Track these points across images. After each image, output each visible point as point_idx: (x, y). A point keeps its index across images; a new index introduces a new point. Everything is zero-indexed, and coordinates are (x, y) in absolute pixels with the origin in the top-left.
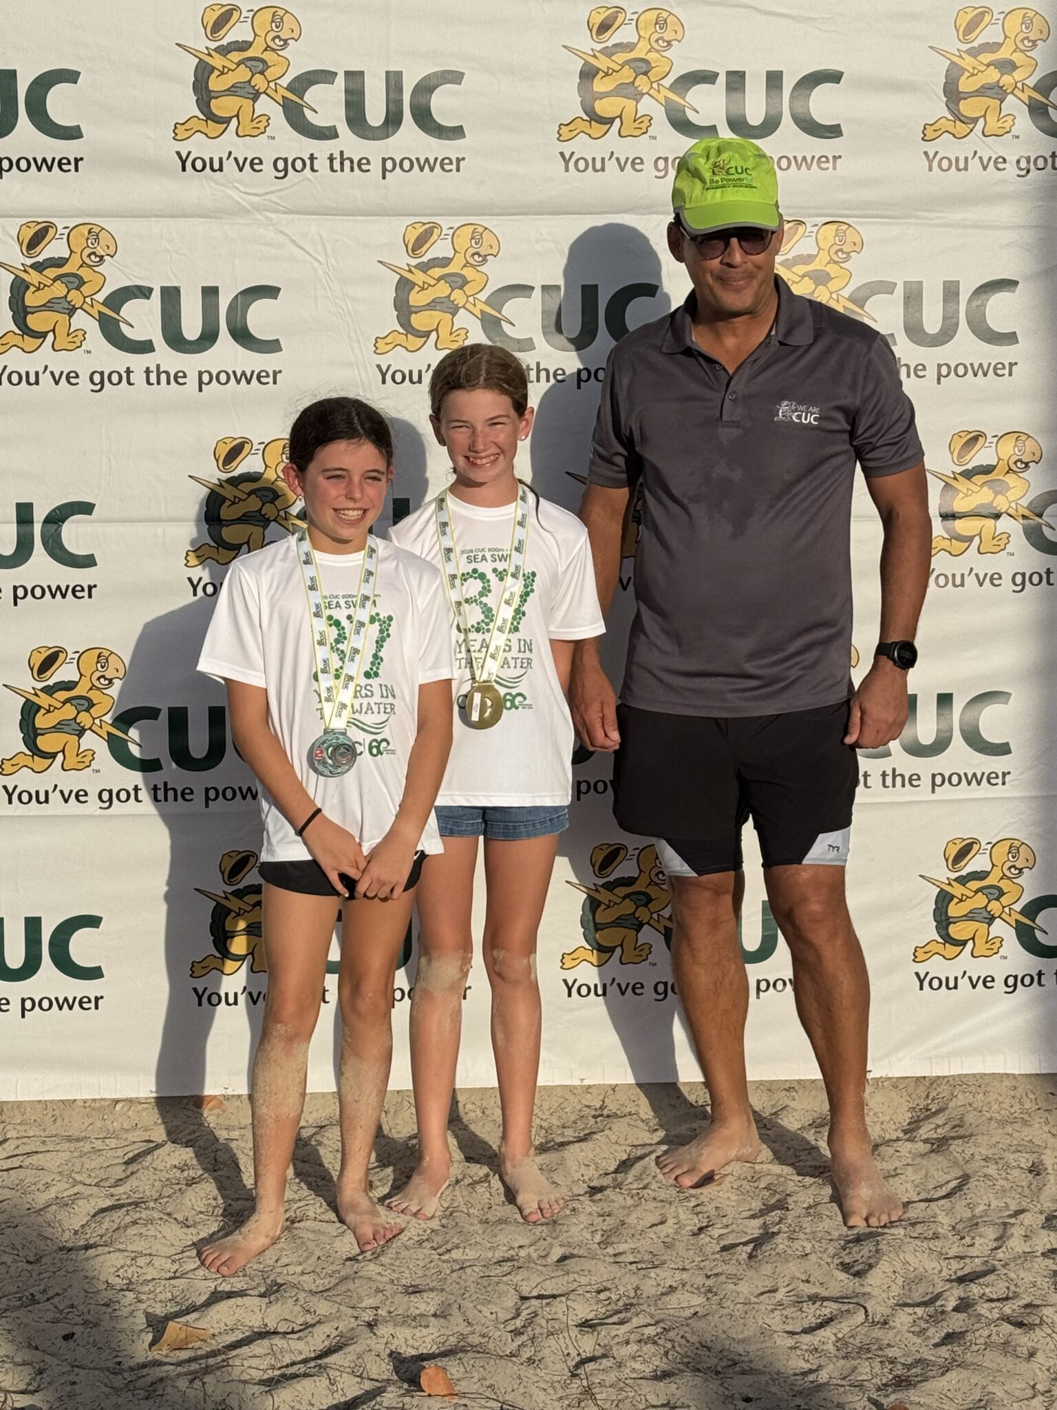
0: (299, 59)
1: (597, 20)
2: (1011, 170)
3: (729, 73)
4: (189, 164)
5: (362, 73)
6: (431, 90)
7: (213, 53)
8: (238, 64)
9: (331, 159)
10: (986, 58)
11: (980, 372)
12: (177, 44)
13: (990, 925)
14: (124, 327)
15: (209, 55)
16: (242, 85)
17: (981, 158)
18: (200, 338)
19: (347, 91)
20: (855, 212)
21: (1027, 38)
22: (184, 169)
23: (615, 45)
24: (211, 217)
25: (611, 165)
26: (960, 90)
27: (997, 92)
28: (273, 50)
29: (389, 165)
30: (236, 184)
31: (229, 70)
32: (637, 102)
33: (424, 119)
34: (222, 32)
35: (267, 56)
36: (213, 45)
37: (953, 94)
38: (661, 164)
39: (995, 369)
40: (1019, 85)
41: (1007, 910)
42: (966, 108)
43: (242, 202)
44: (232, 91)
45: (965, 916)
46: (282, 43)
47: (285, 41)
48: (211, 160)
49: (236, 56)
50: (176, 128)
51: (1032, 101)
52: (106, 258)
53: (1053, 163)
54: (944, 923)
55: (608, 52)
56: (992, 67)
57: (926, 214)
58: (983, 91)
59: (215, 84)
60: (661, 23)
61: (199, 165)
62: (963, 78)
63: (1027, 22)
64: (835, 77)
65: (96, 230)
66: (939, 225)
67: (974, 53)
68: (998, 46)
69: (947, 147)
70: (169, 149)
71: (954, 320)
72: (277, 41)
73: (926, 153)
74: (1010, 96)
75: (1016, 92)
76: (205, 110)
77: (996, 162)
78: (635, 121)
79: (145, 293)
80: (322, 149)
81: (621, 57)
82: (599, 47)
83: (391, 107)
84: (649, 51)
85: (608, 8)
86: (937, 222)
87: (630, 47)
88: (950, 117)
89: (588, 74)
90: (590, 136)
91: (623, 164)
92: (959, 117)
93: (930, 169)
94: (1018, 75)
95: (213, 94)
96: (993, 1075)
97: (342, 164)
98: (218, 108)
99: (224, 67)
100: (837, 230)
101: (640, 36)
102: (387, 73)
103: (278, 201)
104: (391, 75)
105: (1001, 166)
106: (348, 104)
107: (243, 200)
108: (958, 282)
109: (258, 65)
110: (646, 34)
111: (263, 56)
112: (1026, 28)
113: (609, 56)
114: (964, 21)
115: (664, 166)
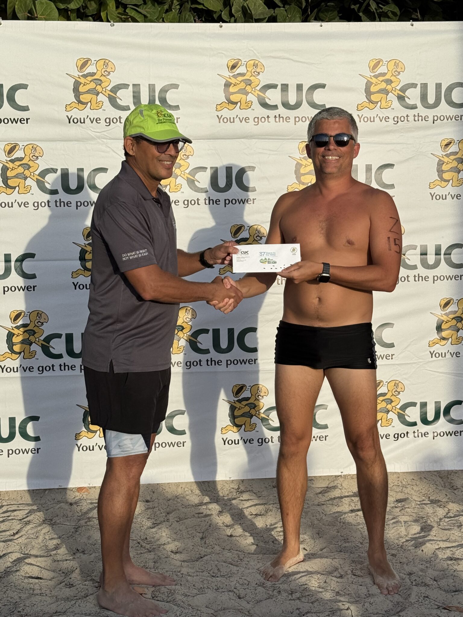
0: (115, 80)
1: (231, 64)
2: (391, 121)
3: (282, 85)
4: (71, 120)
5: (139, 85)
6: (167, 91)
7: (80, 77)
8: (91, 81)
10: (381, 78)
12: (66, 74)
14: (46, 184)
15: (79, 78)
16: (92, 90)
17: (379, 117)
18: (77, 188)
19: (133, 92)
21: (396, 71)
22: (70, 122)
23: (237, 74)
24: (80, 141)
25: (237, 120)
26: (371, 91)
27: (386, 92)
28: (104, 76)
30: (90, 128)
31: (87, 84)
32: (247, 96)
33: (164, 102)
34: (84, 69)
35: (102, 78)
36: (81, 74)
37: (368, 93)
38: (256, 120)
40: (394, 89)
41: (394, 408)
42: (374, 98)
43: (93, 135)
44: (88, 92)
47: (109, 72)
48: (80, 119)
49: (90, 78)
50: (66, 106)
51: (399, 95)
52: (39, 157)
53: (407, 119)
55: (235, 76)
56: (383, 82)
58: (380, 91)
59: (82, 89)
60: (255, 65)
61: (75, 121)
62: (372, 86)
63: (396, 65)
64: (323, 86)
65: (35, 146)
67: (376, 77)
68: (384, 74)
69: (366, 113)
70: (63, 115)
71: (370, 180)
72: (106, 72)
73: (358, 115)
74: (390, 93)
75: (392, 91)
76: (77, 99)
77: (385, 118)
78: (246, 103)
79: (54, 171)
80: (124, 114)
81: (240, 78)
82: (232, 74)
83: (151, 98)
84: (251, 76)
85: (235, 60)
88: (367, 101)
89: (227, 85)
90: (228, 109)
92: (371, 102)
93: (360, 121)
94: (393, 85)
95: (81, 93)
98: (83, 98)
99: (85, 82)
101: (247, 70)
102: (149, 85)
103: (107, 135)
104: (151, 86)
105: (387, 120)
106: (134, 97)
107: (93, 134)
108: (371, 165)
109: (99, 82)
110: (249, 69)
111: (100, 78)
112: (396, 67)
113: (236, 78)
114: (372, 64)
115: (258, 120)
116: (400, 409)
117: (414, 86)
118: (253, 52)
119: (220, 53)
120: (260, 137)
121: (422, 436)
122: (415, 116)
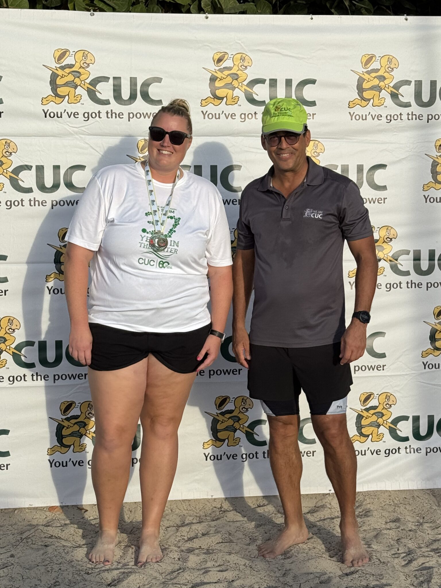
0: (94, 72)
1: (217, 57)
2: (384, 119)
3: (270, 80)
4: (48, 115)
5: (120, 78)
6: (149, 85)
7: (58, 69)
8: (69, 74)
9: (107, 113)
10: (374, 75)
11: (372, 202)
12: (43, 65)
13: (378, 428)
14: (20, 182)
15: (57, 70)
16: (70, 82)
17: (372, 115)
18: (53, 187)
19: (114, 85)
20: (322, 137)
21: (390, 67)
22: (46, 117)
23: (224, 68)
24: (56, 137)
25: (223, 116)
26: (363, 87)
27: (379, 89)
28: (83, 68)
29: (131, 115)
30: (67, 123)
31: (65, 76)
32: (233, 91)
33: (146, 96)
34: (62, 60)
35: (81, 70)
36: (58, 66)
37: (360, 89)
38: (243, 116)
39: (378, 200)
40: (387, 86)
41: (385, 422)
42: (366, 95)
44: (66, 84)
45: (368, 424)
46: (87, 65)
47: (88, 64)
48: (57, 113)
49: (67, 70)
50: (42, 100)
51: (392, 92)
52: (12, 153)
53: (401, 117)
54: (360, 428)
55: (221, 70)
56: (376, 79)
57: (351, 138)
58: (372, 88)
59: (59, 81)
60: (243, 59)
61: (52, 115)
62: (364, 83)
63: (390, 61)
64: (313, 82)
65: (9, 142)
66: (356, 142)
67: (368, 73)
68: (377, 70)
69: (358, 110)
70: (39, 109)
71: (361, 181)
72: (85, 64)
73: (350, 113)
74: (383, 90)
75: (386, 88)
76: (55, 92)
77: (378, 117)
78: (232, 98)
79: (29, 168)
80: (103, 109)
81: (227, 73)
82: (217, 68)
83: (133, 92)
84: (238, 70)
85: (221, 53)
86: (355, 141)
87: (230, 69)
88: (359, 98)
89: (213, 79)
90: (214, 104)
91: (227, 116)
92: (363, 98)
93: (352, 120)
94: (386, 82)
95: (58, 86)
96: (381, 491)
97: (112, 115)
98: (60, 91)
99: (63, 75)
100: (314, 144)
101: (234, 64)
102: (131, 78)
103: (85, 130)
104: (132, 79)
105: (380, 118)
106: (114, 90)
107: (71, 130)
108: (363, 165)
109: (77, 75)
110: (236, 63)
111: (79, 71)
112: (390, 63)
113: (222, 72)
114: (365, 60)
115: (244, 116)
116: (392, 423)
117: (408, 83)
118: (241, 45)
119: (205, 46)
120: (246, 134)
121: (414, 452)
122: (408, 114)
